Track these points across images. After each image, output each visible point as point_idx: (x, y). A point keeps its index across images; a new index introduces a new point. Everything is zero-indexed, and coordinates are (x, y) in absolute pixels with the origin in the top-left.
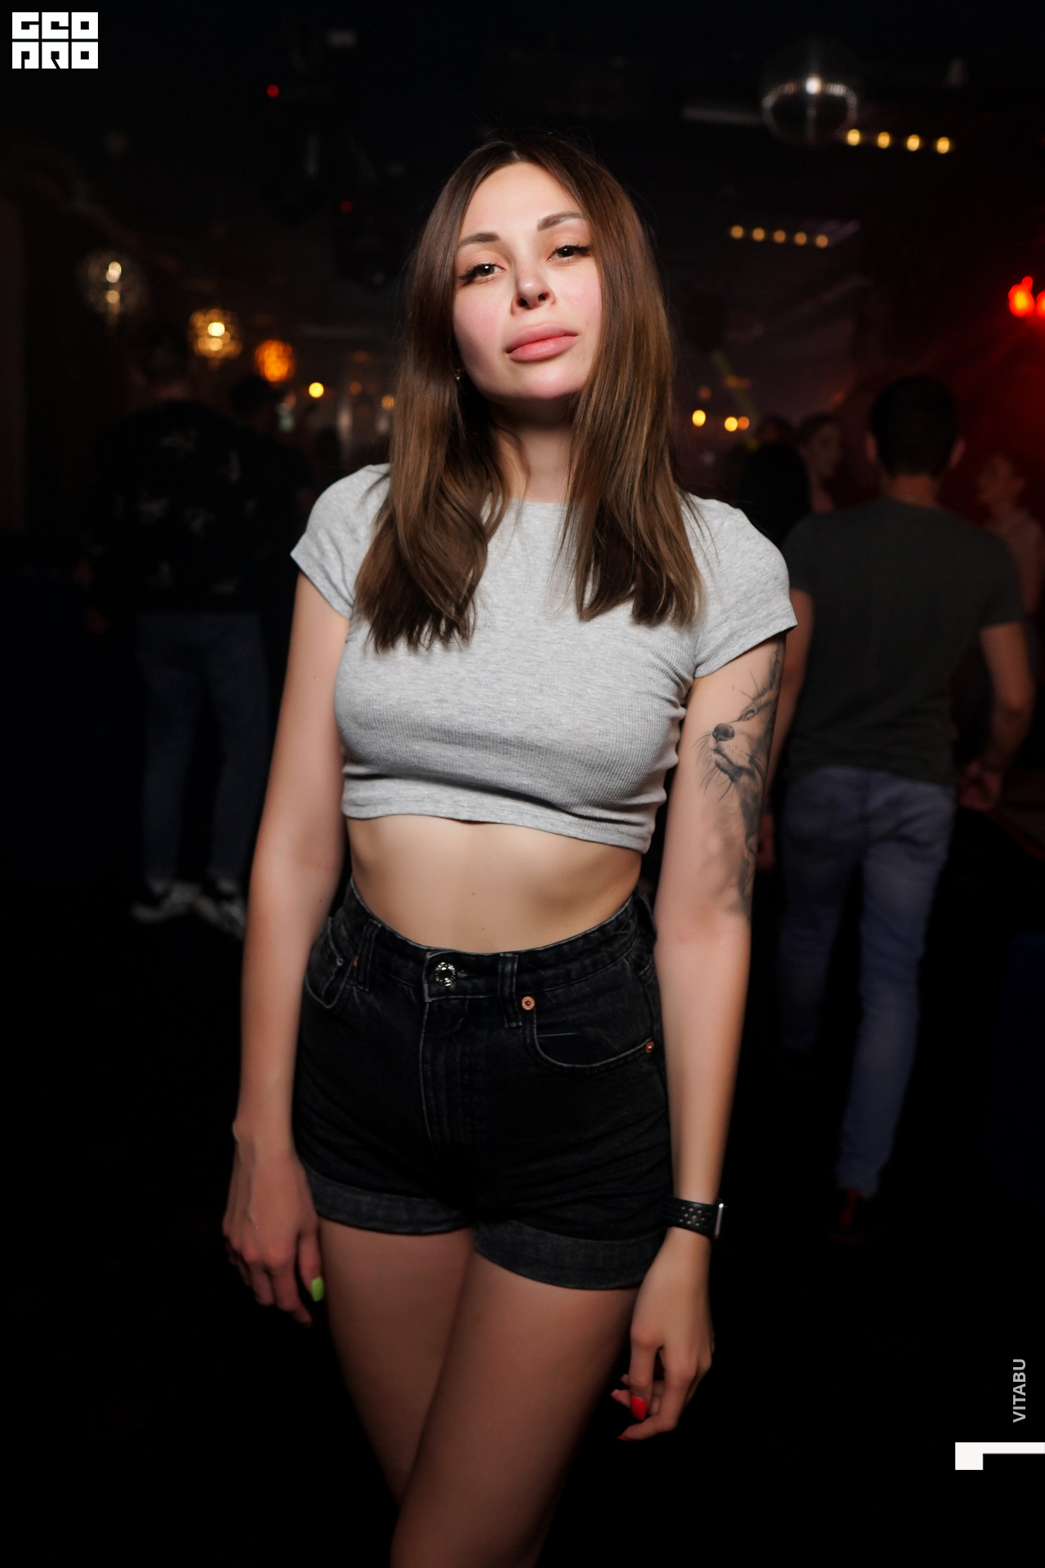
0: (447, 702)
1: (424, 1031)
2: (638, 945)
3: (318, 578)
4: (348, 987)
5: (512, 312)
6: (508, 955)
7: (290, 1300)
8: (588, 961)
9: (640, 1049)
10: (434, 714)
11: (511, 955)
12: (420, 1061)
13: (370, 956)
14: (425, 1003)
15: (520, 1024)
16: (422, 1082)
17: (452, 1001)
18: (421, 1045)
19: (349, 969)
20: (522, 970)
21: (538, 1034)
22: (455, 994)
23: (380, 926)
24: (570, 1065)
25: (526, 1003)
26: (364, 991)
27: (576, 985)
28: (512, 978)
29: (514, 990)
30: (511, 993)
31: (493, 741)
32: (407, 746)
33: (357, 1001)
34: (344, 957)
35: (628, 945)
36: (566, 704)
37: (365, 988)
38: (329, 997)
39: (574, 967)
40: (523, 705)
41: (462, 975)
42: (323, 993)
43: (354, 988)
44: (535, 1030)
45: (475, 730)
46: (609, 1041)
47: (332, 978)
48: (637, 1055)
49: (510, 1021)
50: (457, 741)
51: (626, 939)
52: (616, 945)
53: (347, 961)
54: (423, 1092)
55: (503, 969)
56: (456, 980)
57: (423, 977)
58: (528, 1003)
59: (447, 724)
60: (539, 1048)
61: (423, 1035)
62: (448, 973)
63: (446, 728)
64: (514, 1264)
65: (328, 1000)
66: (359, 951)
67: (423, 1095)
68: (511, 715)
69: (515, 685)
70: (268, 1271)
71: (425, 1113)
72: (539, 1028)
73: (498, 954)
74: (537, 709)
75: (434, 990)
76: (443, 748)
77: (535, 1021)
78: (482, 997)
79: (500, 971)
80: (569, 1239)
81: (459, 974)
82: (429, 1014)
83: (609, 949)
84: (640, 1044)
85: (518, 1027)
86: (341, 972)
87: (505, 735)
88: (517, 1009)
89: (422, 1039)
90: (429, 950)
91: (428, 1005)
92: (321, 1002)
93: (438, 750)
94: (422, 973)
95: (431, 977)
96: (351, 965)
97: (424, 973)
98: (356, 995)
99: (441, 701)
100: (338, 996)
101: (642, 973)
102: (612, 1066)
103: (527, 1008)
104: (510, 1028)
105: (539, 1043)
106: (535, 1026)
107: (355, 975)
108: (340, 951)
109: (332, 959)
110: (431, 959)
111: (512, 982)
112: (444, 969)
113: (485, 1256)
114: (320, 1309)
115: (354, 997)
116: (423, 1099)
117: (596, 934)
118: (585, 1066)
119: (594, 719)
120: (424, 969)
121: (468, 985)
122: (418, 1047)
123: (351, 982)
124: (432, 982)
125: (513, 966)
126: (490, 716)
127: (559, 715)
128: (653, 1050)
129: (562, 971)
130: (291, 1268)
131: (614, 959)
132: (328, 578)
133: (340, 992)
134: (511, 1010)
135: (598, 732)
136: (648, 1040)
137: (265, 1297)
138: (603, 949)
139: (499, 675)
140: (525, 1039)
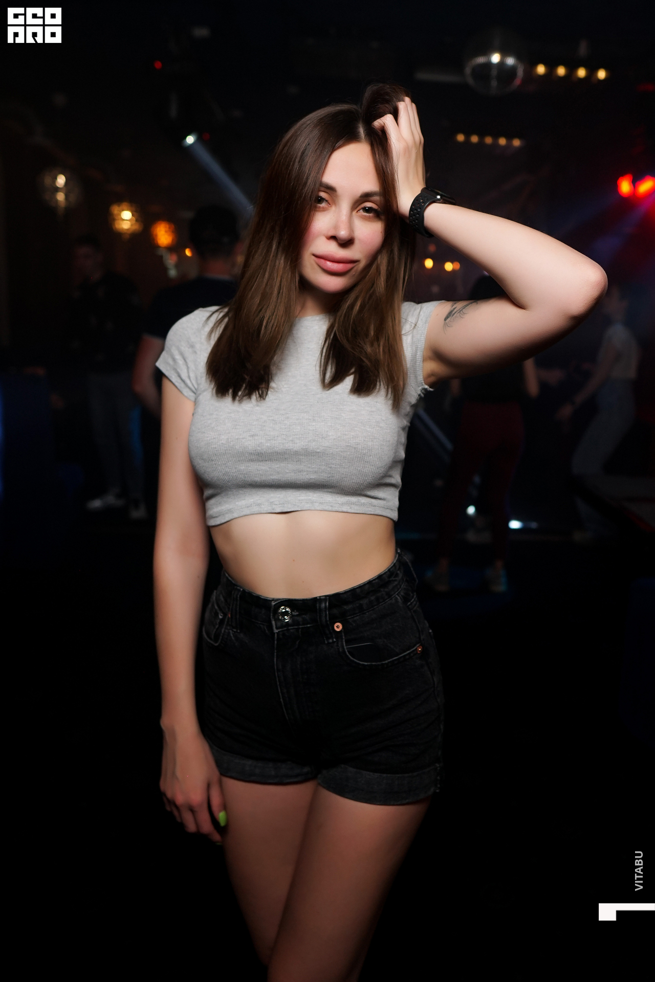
0: (257, 435)
1: (276, 651)
2: (405, 587)
3: (173, 377)
4: (227, 631)
6: (322, 598)
7: (207, 827)
8: (373, 598)
9: (413, 651)
10: (250, 444)
11: (324, 597)
12: (276, 670)
13: (238, 609)
14: (274, 633)
15: (335, 640)
16: (278, 683)
17: (291, 631)
18: (275, 660)
19: (226, 620)
20: (331, 606)
21: (346, 646)
22: (293, 626)
23: (242, 590)
24: (369, 664)
25: (337, 627)
26: (237, 632)
27: (367, 613)
28: (326, 611)
29: (328, 619)
30: (326, 621)
31: (289, 454)
32: (235, 468)
33: (233, 638)
34: (223, 613)
35: (399, 587)
36: (330, 425)
37: (237, 630)
38: (216, 638)
39: (364, 602)
40: (304, 429)
41: (295, 613)
42: (213, 637)
43: (231, 631)
44: (344, 643)
45: (276, 449)
46: (392, 646)
47: (217, 627)
48: (412, 655)
49: (328, 639)
50: (267, 459)
51: (396, 583)
52: (390, 587)
53: (225, 615)
54: (279, 690)
55: (320, 607)
56: (292, 617)
57: (271, 617)
58: (338, 627)
59: (258, 448)
60: (348, 654)
61: (275, 654)
62: (286, 613)
63: (259, 451)
64: (342, 791)
65: (216, 640)
66: (231, 607)
67: (280, 692)
68: (298, 436)
69: (298, 419)
70: (192, 810)
71: (283, 704)
72: (346, 642)
73: (316, 598)
74: (313, 430)
75: (279, 624)
76: (259, 465)
77: (344, 637)
78: (309, 626)
79: (318, 608)
80: (376, 774)
81: (293, 613)
82: (277, 640)
83: (386, 590)
84: (414, 647)
85: (333, 642)
86: (222, 621)
87: (295, 449)
88: (332, 631)
89: (275, 656)
90: (273, 600)
91: (276, 635)
92: (212, 642)
93: (256, 467)
94: (270, 616)
95: (276, 617)
96: (227, 617)
97: (272, 614)
98: (232, 635)
99: (252, 436)
100: (221, 637)
101: (409, 603)
102: (396, 662)
103: (338, 630)
104: (329, 643)
105: (348, 651)
106: (344, 640)
107: (230, 623)
108: (220, 609)
109: (216, 614)
110: (275, 605)
111: (326, 614)
112: (284, 611)
113: (324, 788)
115: (231, 636)
116: (280, 694)
117: (377, 580)
118: (378, 663)
119: (349, 430)
120: (272, 612)
121: (300, 619)
122: (274, 662)
123: (229, 628)
124: (277, 620)
125: (325, 604)
126: (285, 439)
127: (327, 431)
128: (422, 651)
129: (357, 605)
130: (205, 806)
131: (389, 595)
132: (179, 376)
133: (222, 635)
134: (327, 632)
135: (352, 436)
136: (418, 645)
137: (191, 827)
138: (382, 590)
139: (287, 415)
140: (338, 649)
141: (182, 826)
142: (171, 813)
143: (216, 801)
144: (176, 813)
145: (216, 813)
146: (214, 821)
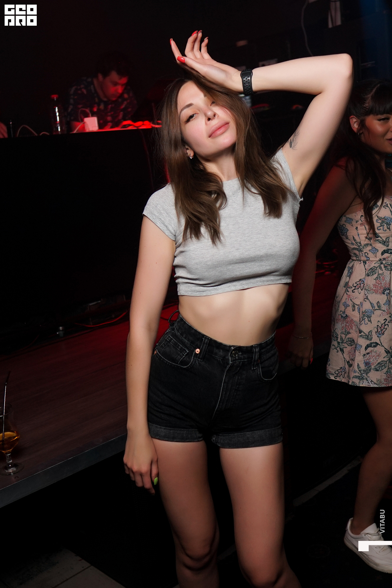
4: (194, 360)
5: (206, 124)
7: (148, 485)
12: (223, 383)
16: (222, 389)
17: (237, 363)
18: (224, 377)
19: (194, 354)
21: (261, 371)
22: (238, 360)
23: (209, 338)
28: (257, 353)
33: (197, 365)
37: (201, 360)
41: (240, 354)
42: (179, 363)
43: (197, 361)
44: (261, 369)
47: (184, 357)
49: (254, 367)
53: (191, 351)
54: (221, 393)
55: (255, 350)
57: (229, 355)
60: (261, 375)
61: (225, 374)
65: (184, 365)
66: (201, 347)
70: (141, 475)
73: (253, 346)
75: (233, 359)
77: (260, 366)
78: (246, 360)
82: (229, 367)
85: (256, 369)
86: (188, 355)
91: (229, 365)
96: (194, 352)
98: (197, 363)
100: (191, 363)
104: (253, 369)
107: (198, 356)
108: (187, 348)
110: (232, 349)
112: (235, 352)
114: (157, 487)
116: (221, 395)
120: (230, 353)
121: (242, 357)
122: (222, 378)
123: (195, 358)
124: (232, 357)
125: (258, 349)
130: (149, 473)
134: (255, 364)
137: (139, 484)
140: (258, 373)
141: (134, 482)
142: (129, 475)
143: (154, 471)
144: (132, 475)
145: (153, 478)
146: (152, 482)
